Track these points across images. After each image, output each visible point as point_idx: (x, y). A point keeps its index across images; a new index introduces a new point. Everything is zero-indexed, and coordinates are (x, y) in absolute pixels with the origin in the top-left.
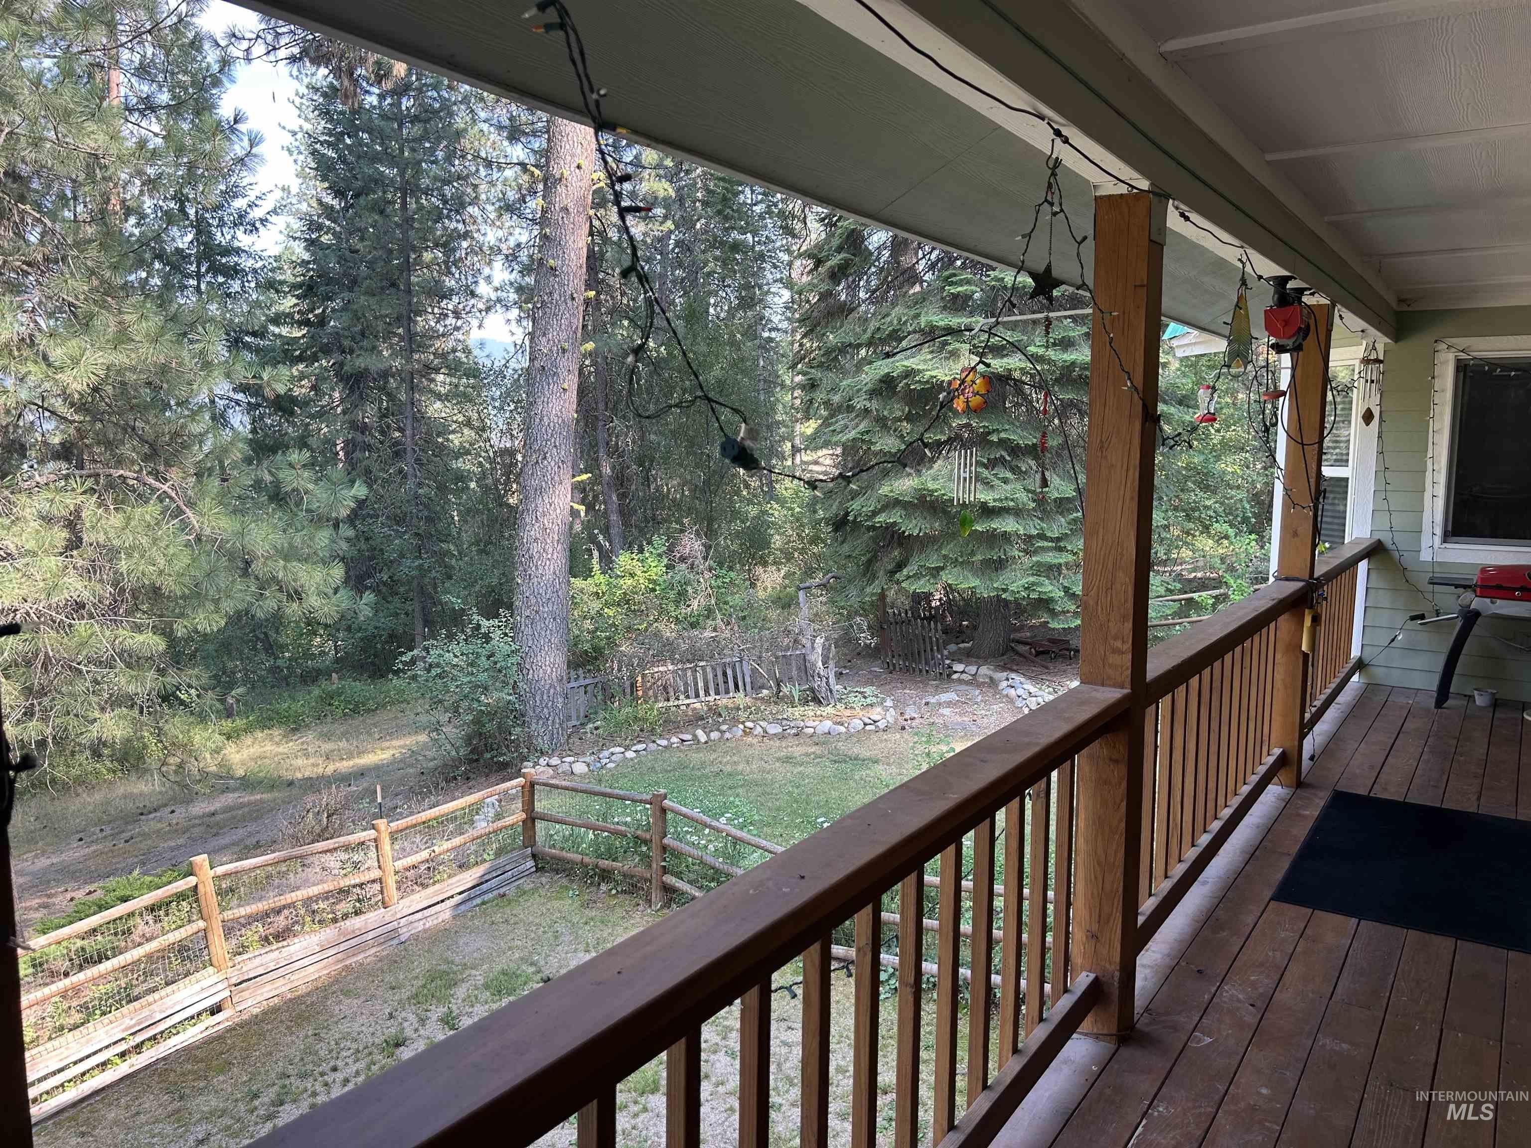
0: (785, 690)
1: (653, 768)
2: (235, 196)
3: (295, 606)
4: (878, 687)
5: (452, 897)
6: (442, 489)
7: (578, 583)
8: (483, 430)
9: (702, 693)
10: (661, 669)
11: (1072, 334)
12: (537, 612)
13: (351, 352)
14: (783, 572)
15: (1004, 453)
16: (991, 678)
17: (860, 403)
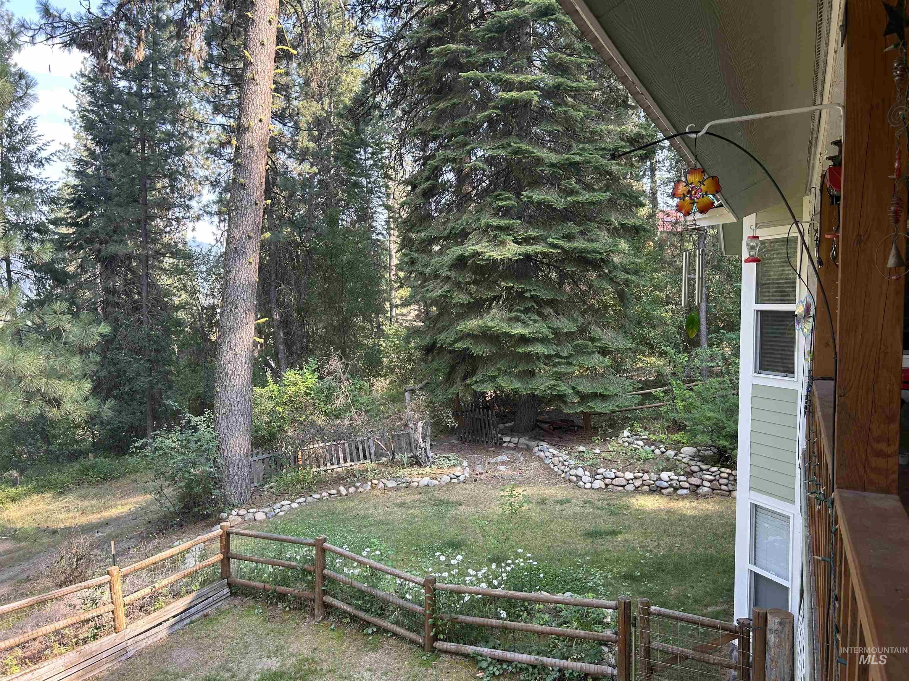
0: (398, 457)
1: (311, 514)
2: (29, 143)
3: (54, 411)
4: (457, 453)
5: (168, 620)
6: (167, 331)
7: (258, 390)
8: (195, 293)
9: (342, 461)
10: (315, 446)
11: (573, 231)
12: (230, 410)
13: (106, 242)
14: (388, 381)
15: (534, 304)
16: (527, 445)
17: (443, 273)
